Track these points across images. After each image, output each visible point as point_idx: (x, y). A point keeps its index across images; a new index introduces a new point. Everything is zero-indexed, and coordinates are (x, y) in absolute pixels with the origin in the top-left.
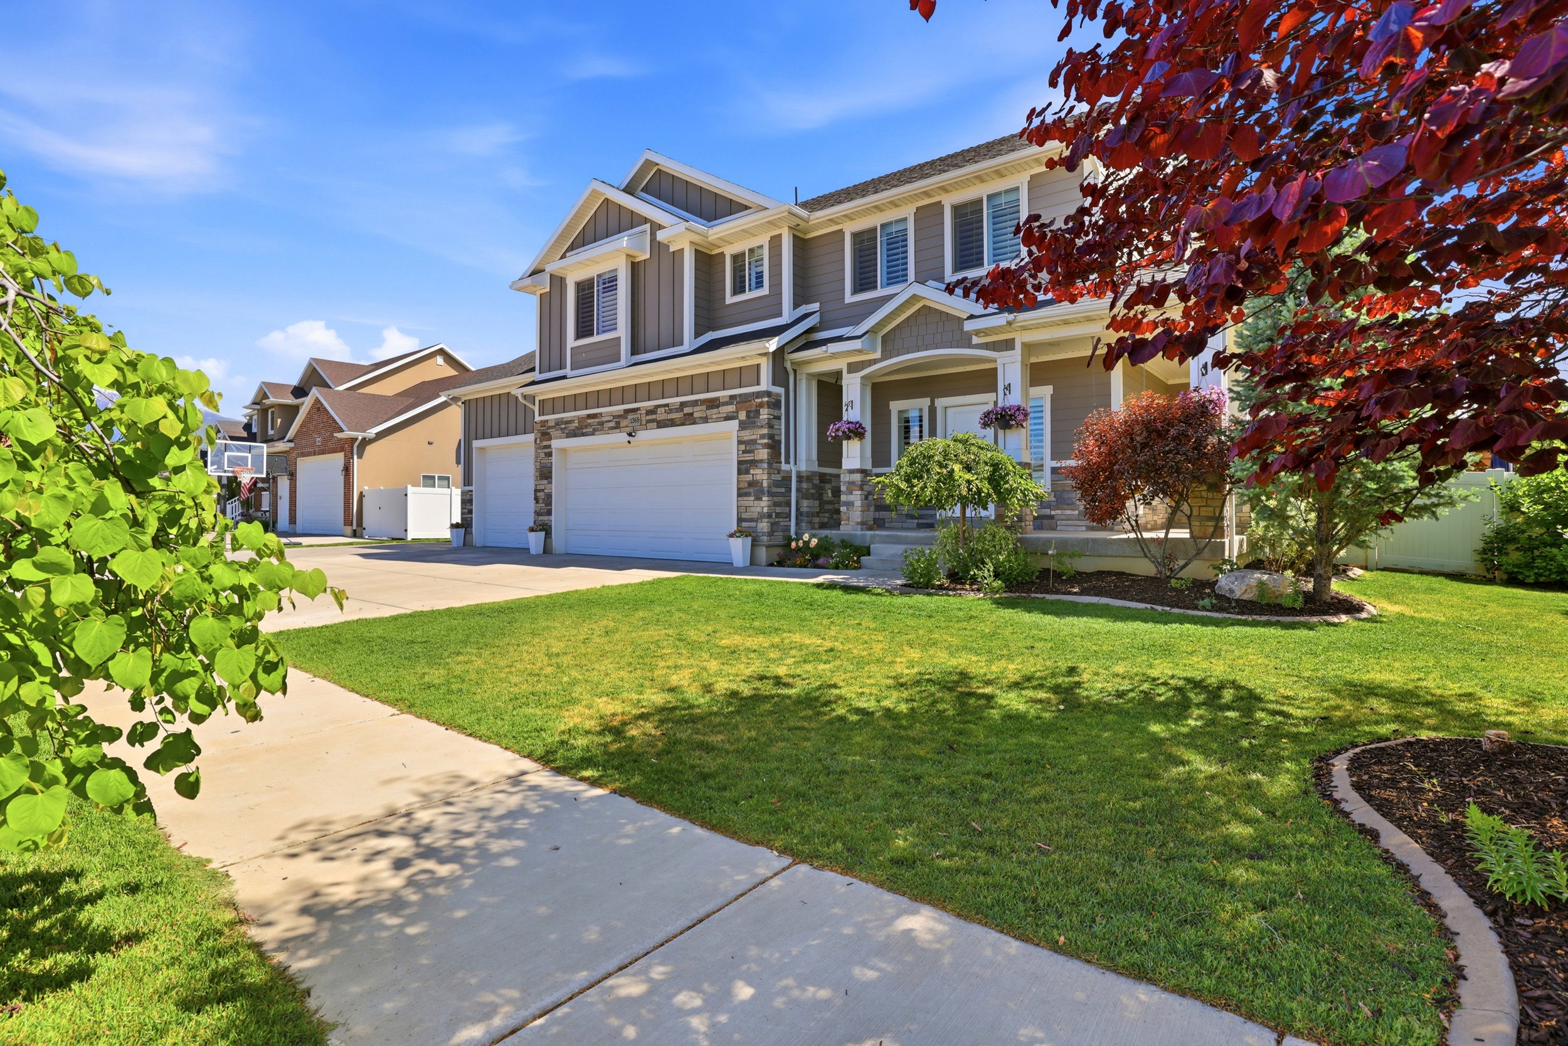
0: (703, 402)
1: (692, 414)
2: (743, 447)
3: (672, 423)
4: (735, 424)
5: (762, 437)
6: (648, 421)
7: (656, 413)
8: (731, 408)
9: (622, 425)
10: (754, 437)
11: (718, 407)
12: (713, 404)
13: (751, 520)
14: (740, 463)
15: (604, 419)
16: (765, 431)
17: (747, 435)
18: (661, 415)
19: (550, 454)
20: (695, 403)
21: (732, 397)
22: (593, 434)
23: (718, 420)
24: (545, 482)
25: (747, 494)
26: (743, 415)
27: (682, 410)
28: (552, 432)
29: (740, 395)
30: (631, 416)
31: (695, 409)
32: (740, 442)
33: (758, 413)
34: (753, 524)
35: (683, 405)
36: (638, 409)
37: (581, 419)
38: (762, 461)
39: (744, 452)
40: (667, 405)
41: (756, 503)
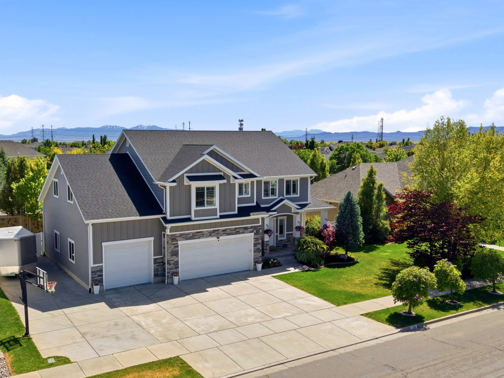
0: (243, 228)
1: (239, 231)
2: (255, 240)
3: (232, 234)
4: (253, 234)
5: (260, 237)
6: (223, 234)
7: (226, 231)
8: (252, 230)
9: (212, 235)
10: (258, 237)
11: (247, 229)
12: (246, 228)
13: (257, 258)
14: (254, 244)
15: (204, 233)
16: (261, 235)
17: (256, 237)
18: (228, 231)
19: (178, 246)
20: (240, 228)
21: (252, 227)
22: (199, 238)
23: (247, 233)
24: (175, 257)
25: (256, 252)
26: (255, 231)
27: (236, 230)
28: (177, 238)
29: (254, 226)
30: (216, 232)
31: (240, 230)
32: (254, 238)
33: (259, 231)
34: (258, 259)
35: (236, 229)
36: (219, 230)
37: (193, 234)
38: (260, 243)
39: (255, 241)
40: (230, 229)
41: (259, 254)
